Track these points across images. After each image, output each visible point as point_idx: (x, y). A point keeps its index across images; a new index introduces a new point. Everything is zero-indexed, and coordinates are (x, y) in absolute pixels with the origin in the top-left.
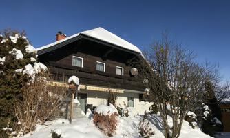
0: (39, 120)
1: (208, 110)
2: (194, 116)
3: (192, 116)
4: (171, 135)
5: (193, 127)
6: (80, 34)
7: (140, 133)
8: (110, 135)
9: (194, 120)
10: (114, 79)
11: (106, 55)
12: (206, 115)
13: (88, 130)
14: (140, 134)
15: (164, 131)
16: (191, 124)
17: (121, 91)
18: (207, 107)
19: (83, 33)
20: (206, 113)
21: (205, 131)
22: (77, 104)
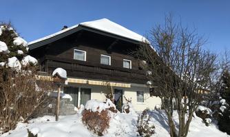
0: (21, 117)
1: (225, 105)
2: (209, 111)
3: (206, 111)
4: (177, 134)
5: (207, 125)
6: (80, 25)
7: (139, 131)
8: (100, 134)
9: (208, 116)
10: (119, 72)
11: (110, 47)
12: (223, 110)
13: (73, 129)
14: (138, 133)
15: (169, 129)
16: (204, 121)
17: (128, 85)
18: (223, 101)
19: (82, 24)
20: (223, 108)
21: (222, 129)
22: (69, 99)
